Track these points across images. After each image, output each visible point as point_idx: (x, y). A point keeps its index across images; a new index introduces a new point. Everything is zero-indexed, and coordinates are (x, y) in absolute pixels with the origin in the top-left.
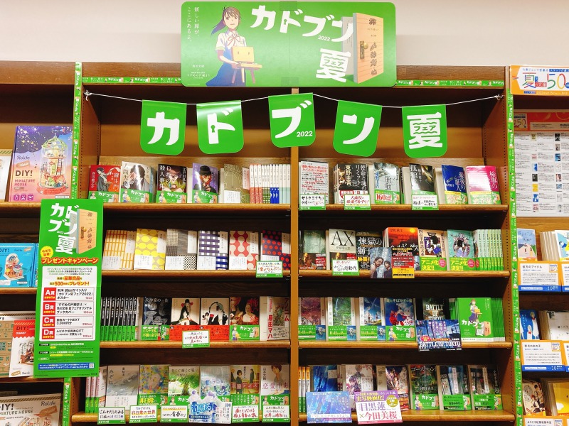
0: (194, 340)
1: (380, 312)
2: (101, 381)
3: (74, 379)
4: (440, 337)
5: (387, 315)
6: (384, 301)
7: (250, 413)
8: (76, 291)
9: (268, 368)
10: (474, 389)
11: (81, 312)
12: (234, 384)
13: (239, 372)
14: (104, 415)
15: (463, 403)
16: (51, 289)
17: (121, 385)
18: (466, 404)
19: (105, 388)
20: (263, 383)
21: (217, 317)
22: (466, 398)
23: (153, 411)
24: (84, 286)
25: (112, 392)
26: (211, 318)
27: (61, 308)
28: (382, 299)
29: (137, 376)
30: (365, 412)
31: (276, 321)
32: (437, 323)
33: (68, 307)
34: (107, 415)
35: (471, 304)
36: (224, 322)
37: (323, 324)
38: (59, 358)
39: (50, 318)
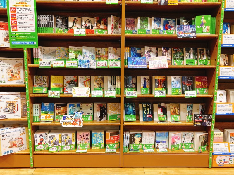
0: (79, 32)
1: (161, 24)
2: (40, 52)
3: (28, 49)
4: (187, 32)
5: (164, 26)
6: (163, 20)
7: (104, 64)
8: (25, 10)
9: (112, 48)
10: (199, 57)
11: (28, 19)
12: (97, 56)
13: (99, 51)
14: (42, 64)
15: (194, 63)
16: (14, 8)
17: (49, 55)
18: (195, 63)
19: (42, 56)
20: (109, 54)
21: (89, 26)
22: (196, 61)
23: (63, 63)
24: (28, 7)
25: (45, 57)
26: (86, 26)
27: (19, 17)
28: (162, 19)
29: (55, 52)
30: (152, 64)
31: (115, 27)
32: (186, 26)
33: (22, 17)
34: (43, 64)
35: (202, 18)
36: (92, 28)
37: (135, 30)
38: (20, 39)
39: (14, 21)
